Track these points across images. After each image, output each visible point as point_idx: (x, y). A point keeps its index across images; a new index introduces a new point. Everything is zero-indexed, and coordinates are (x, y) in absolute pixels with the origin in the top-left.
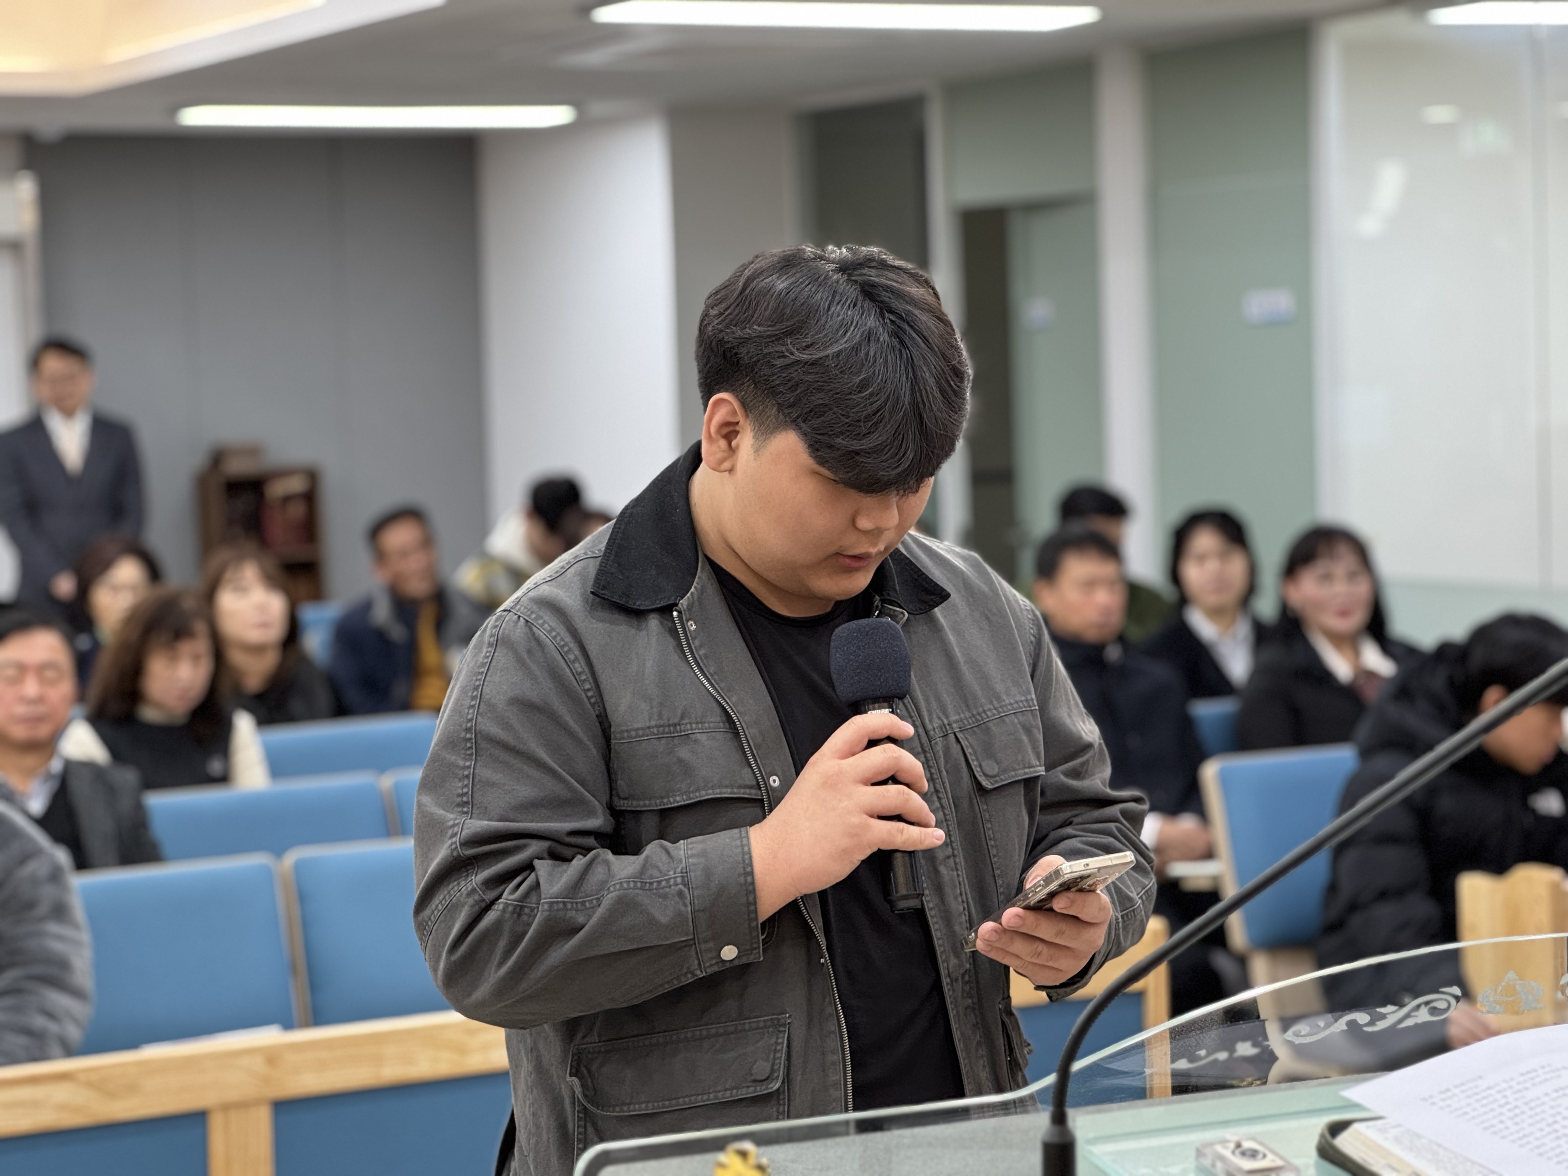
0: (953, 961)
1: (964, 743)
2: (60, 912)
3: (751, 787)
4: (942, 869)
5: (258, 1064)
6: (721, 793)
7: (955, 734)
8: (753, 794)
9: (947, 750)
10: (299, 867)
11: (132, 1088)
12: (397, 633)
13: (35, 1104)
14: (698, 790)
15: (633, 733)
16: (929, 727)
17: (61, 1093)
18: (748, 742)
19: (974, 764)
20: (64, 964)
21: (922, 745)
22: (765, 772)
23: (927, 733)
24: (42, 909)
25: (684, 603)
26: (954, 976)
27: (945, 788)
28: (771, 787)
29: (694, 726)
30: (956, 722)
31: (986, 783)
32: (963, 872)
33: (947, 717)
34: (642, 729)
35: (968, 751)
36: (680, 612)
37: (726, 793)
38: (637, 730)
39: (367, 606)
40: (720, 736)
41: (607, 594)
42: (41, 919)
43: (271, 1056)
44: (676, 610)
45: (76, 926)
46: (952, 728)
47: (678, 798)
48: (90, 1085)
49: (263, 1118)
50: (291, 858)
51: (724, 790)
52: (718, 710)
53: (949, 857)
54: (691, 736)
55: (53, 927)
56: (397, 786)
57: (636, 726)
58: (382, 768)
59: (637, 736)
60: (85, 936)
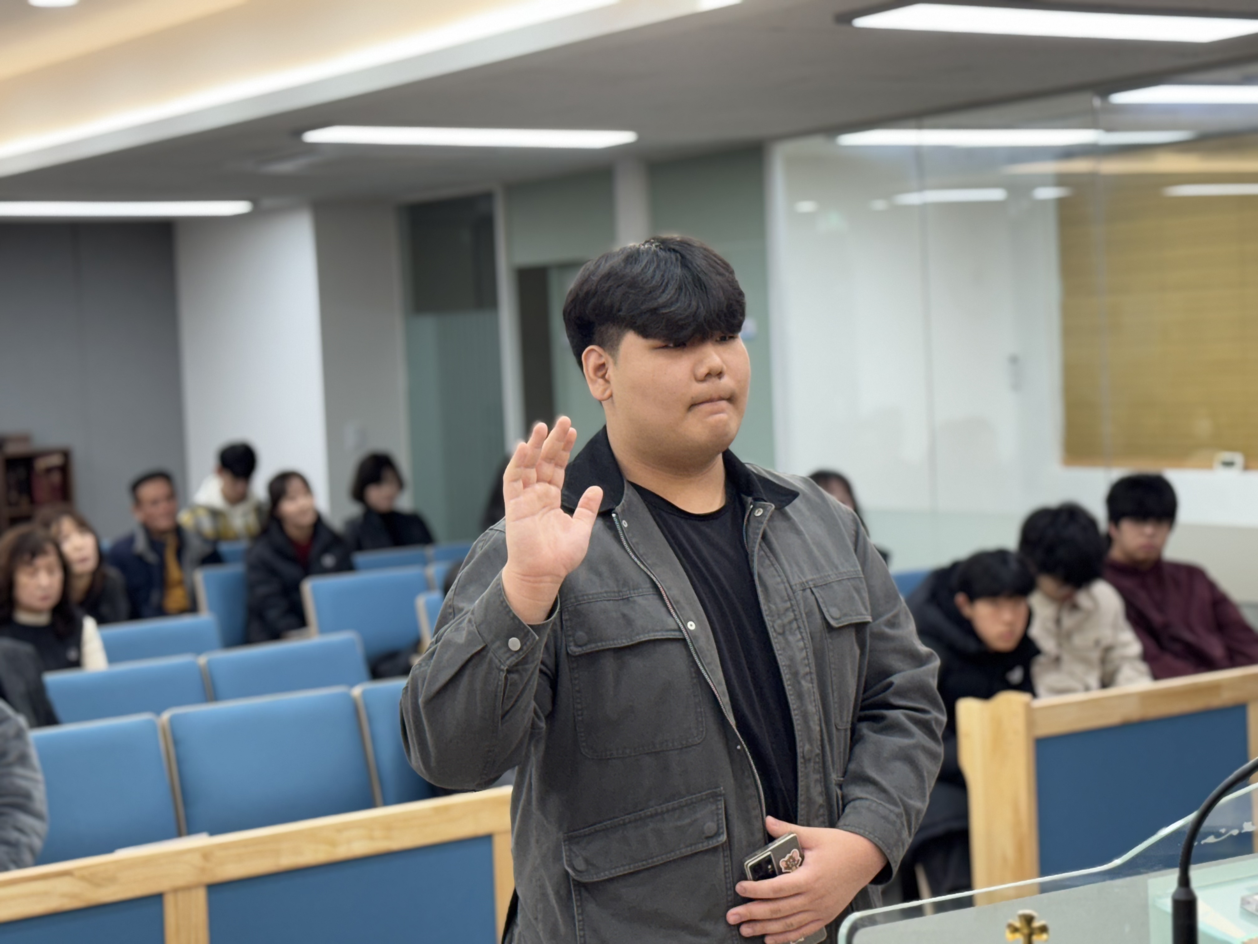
0: (807, 747)
1: (817, 595)
2: (23, 759)
3: (674, 630)
4: (803, 682)
5: (197, 860)
6: (654, 636)
7: (810, 589)
8: (677, 635)
9: (805, 599)
10: (172, 720)
11: (112, 880)
12: (151, 557)
13: (46, 894)
14: (638, 634)
15: (591, 597)
16: (793, 583)
17: (64, 886)
18: (668, 599)
19: (824, 610)
20: (28, 796)
21: (788, 595)
22: (684, 620)
23: (791, 587)
24: (12, 756)
25: (618, 509)
26: (807, 757)
27: (805, 626)
28: (690, 630)
29: (632, 592)
30: (812, 580)
31: (833, 623)
32: (815, 685)
33: (805, 577)
34: (596, 594)
35: (820, 600)
36: (617, 514)
37: (659, 635)
38: (593, 594)
39: (130, 540)
40: (650, 597)
41: (566, 505)
42: (10, 765)
43: (206, 854)
44: (614, 513)
45: (33, 768)
46: (809, 585)
47: (624, 641)
48: (83, 878)
49: (200, 897)
50: (166, 716)
51: (657, 634)
52: (648, 580)
53: (807, 674)
54: (630, 599)
55: (19, 770)
56: (209, 663)
57: (592, 592)
58: (199, 651)
59: (593, 598)
60: (39, 776)
